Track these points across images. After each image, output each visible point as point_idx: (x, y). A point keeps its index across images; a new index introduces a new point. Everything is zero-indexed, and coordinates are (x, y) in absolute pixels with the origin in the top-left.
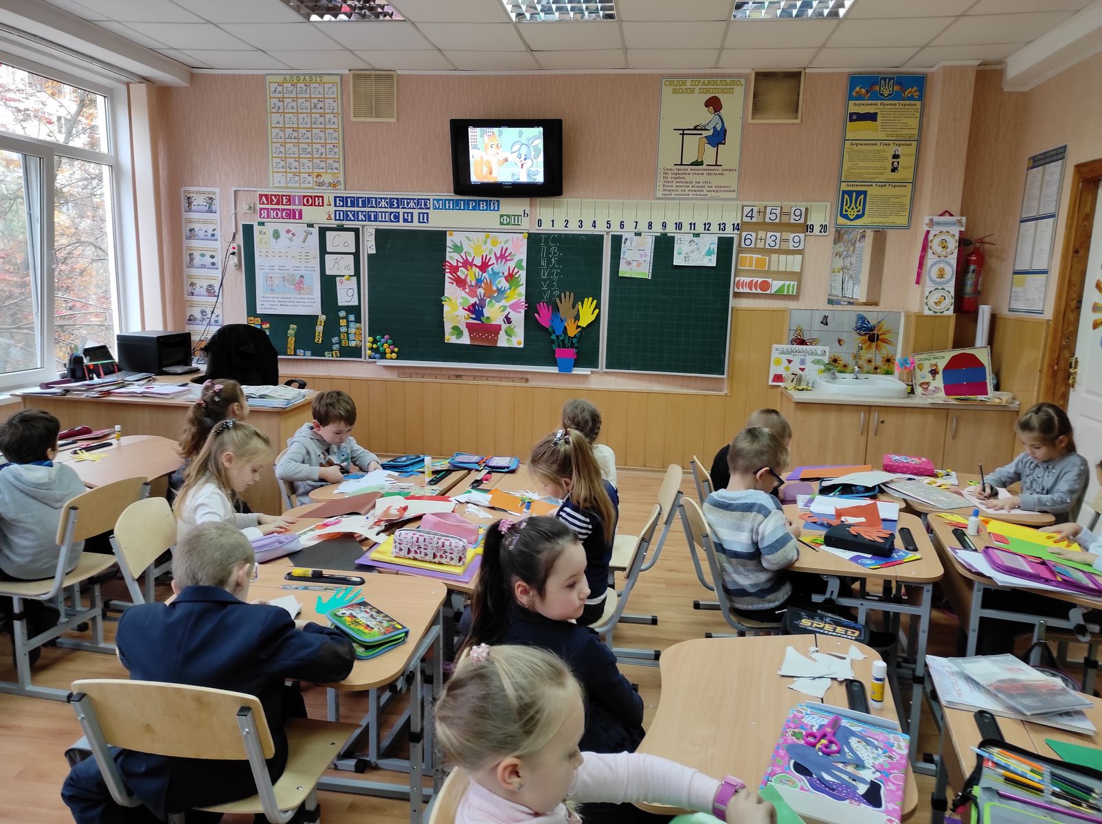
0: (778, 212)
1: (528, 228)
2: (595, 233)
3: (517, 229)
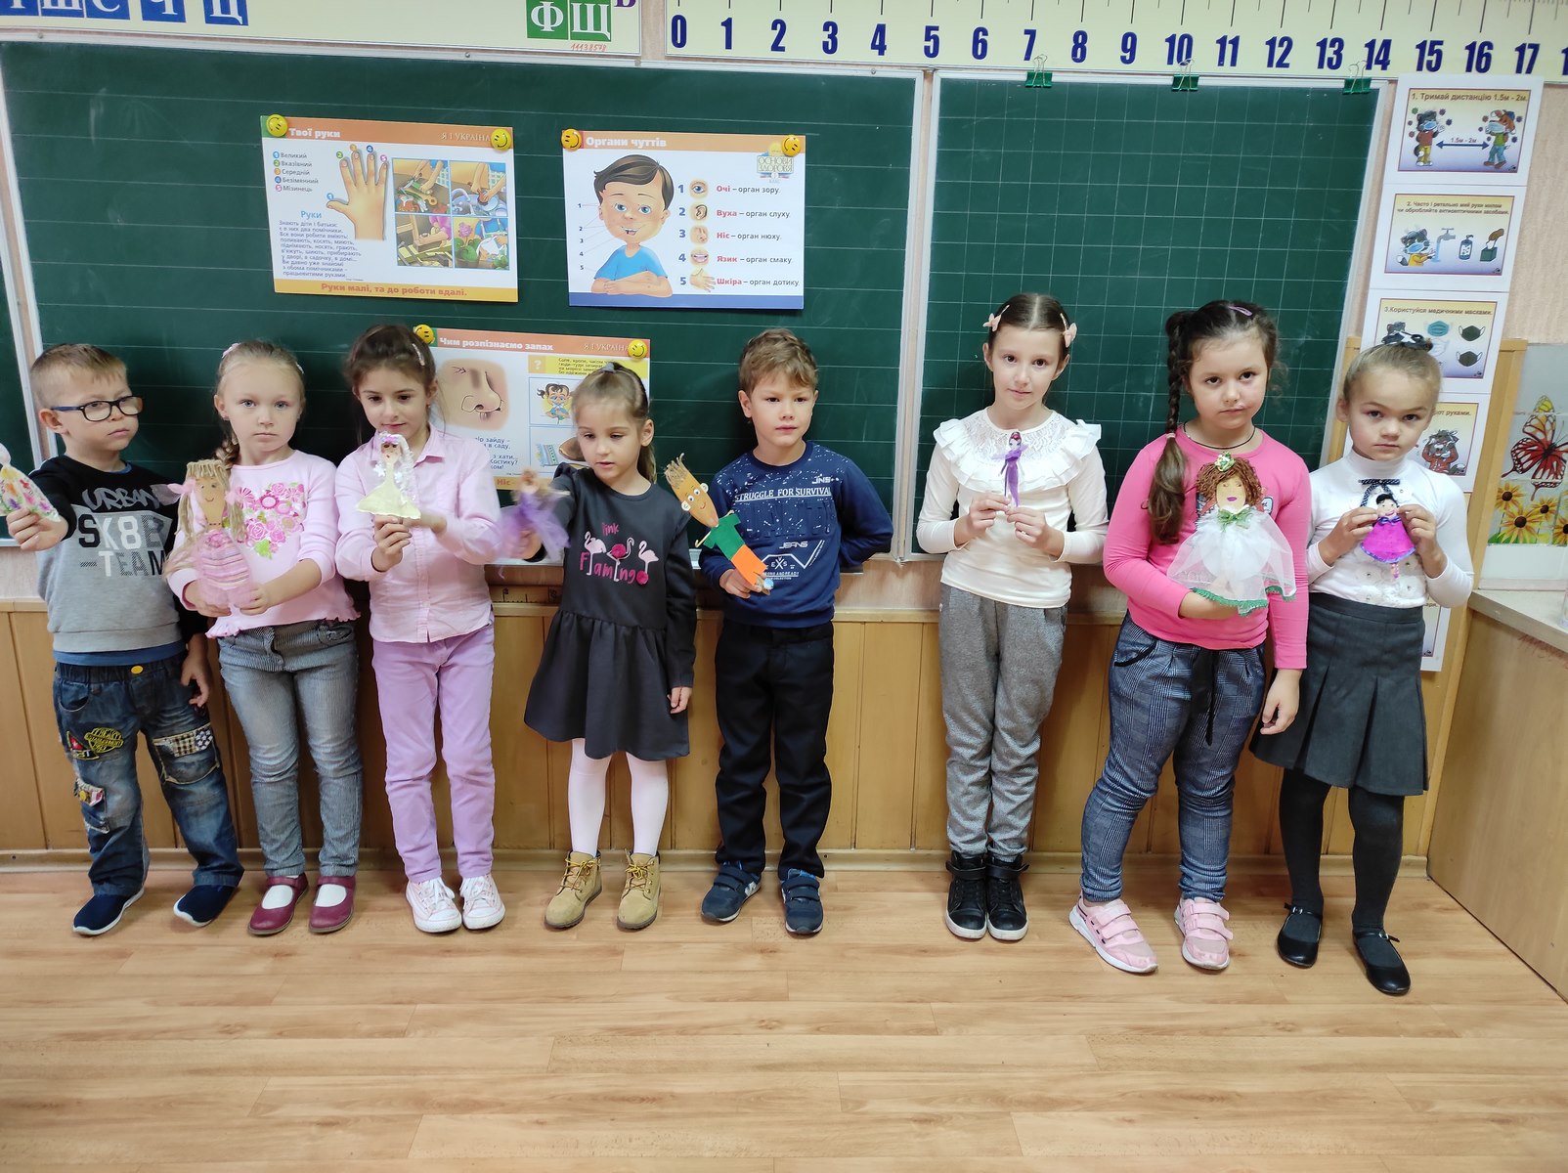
1: (635, 51)
2: (882, 73)
3: (594, 55)
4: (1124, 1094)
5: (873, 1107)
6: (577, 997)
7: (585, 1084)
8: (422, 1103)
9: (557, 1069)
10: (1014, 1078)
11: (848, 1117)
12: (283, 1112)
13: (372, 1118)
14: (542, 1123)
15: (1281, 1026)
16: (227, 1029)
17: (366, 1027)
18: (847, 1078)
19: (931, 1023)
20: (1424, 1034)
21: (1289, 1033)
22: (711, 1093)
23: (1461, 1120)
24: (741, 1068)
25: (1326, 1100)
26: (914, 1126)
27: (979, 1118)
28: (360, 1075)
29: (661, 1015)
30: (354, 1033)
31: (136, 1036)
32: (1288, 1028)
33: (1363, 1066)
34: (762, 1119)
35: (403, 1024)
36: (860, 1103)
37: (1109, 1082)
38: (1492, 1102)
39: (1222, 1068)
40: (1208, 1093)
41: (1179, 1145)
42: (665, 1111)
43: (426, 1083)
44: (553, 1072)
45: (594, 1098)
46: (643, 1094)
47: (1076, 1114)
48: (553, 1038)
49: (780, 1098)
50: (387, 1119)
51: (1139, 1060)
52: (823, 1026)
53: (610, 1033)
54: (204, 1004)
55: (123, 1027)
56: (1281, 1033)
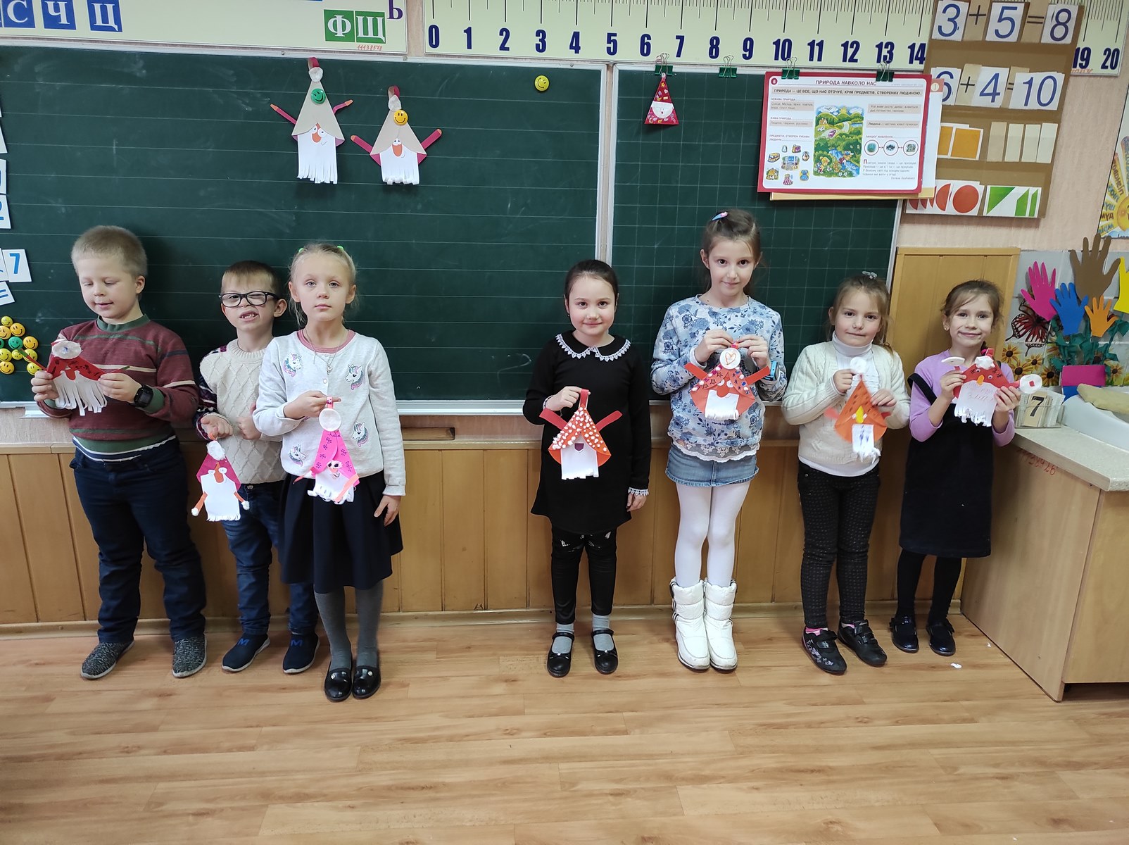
0: (1017, 14)
1: (403, 50)
2: (578, 66)
3: (374, 53)
4: (753, 771)
5: (583, 786)
6: (376, 718)
7: (382, 779)
8: (268, 796)
9: (363, 769)
10: (681, 762)
11: (565, 794)
12: (169, 807)
13: (231, 808)
14: (353, 807)
15: (859, 720)
16: (126, 750)
17: (227, 745)
18: (564, 767)
19: (622, 726)
20: (954, 721)
21: (864, 724)
22: (471, 781)
23: (976, 778)
24: (490, 763)
25: (888, 769)
26: (611, 798)
27: (655, 791)
28: (223, 778)
29: (437, 728)
30: (218, 749)
31: (61, 757)
32: (864, 721)
33: (913, 745)
34: (506, 798)
35: (254, 742)
36: (573, 784)
37: (744, 762)
38: (996, 765)
39: (818, 750)
40: (809, 768)
41: (790, 804)
42: (438, 795)
43: (270, 782)
44: (360, 771)
45: (389, 788)
46: (423, 785)
47: (720, 785)
48: (360, 748)
49: (519, 783)
50: (243, 809)
51: (763, 746)
52: (547, 732)
53: (400, 742)
54: (109, 733)
55: (50, 751)
56: (861, 724)
